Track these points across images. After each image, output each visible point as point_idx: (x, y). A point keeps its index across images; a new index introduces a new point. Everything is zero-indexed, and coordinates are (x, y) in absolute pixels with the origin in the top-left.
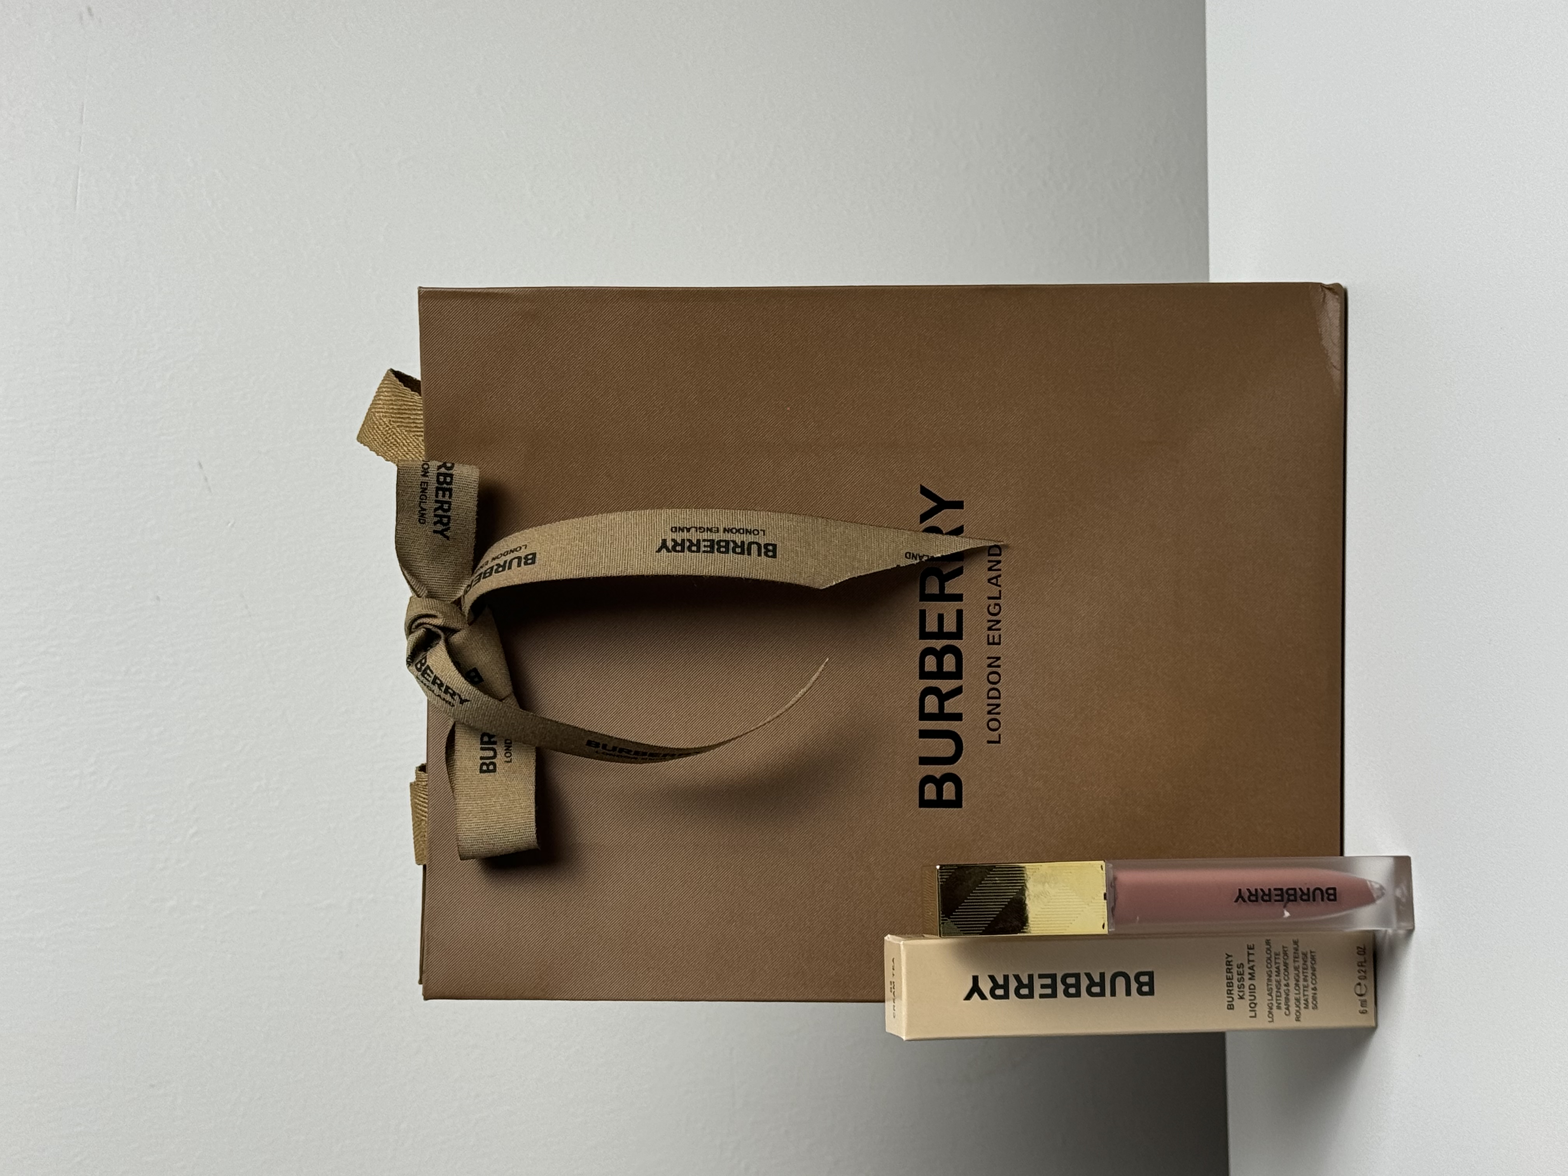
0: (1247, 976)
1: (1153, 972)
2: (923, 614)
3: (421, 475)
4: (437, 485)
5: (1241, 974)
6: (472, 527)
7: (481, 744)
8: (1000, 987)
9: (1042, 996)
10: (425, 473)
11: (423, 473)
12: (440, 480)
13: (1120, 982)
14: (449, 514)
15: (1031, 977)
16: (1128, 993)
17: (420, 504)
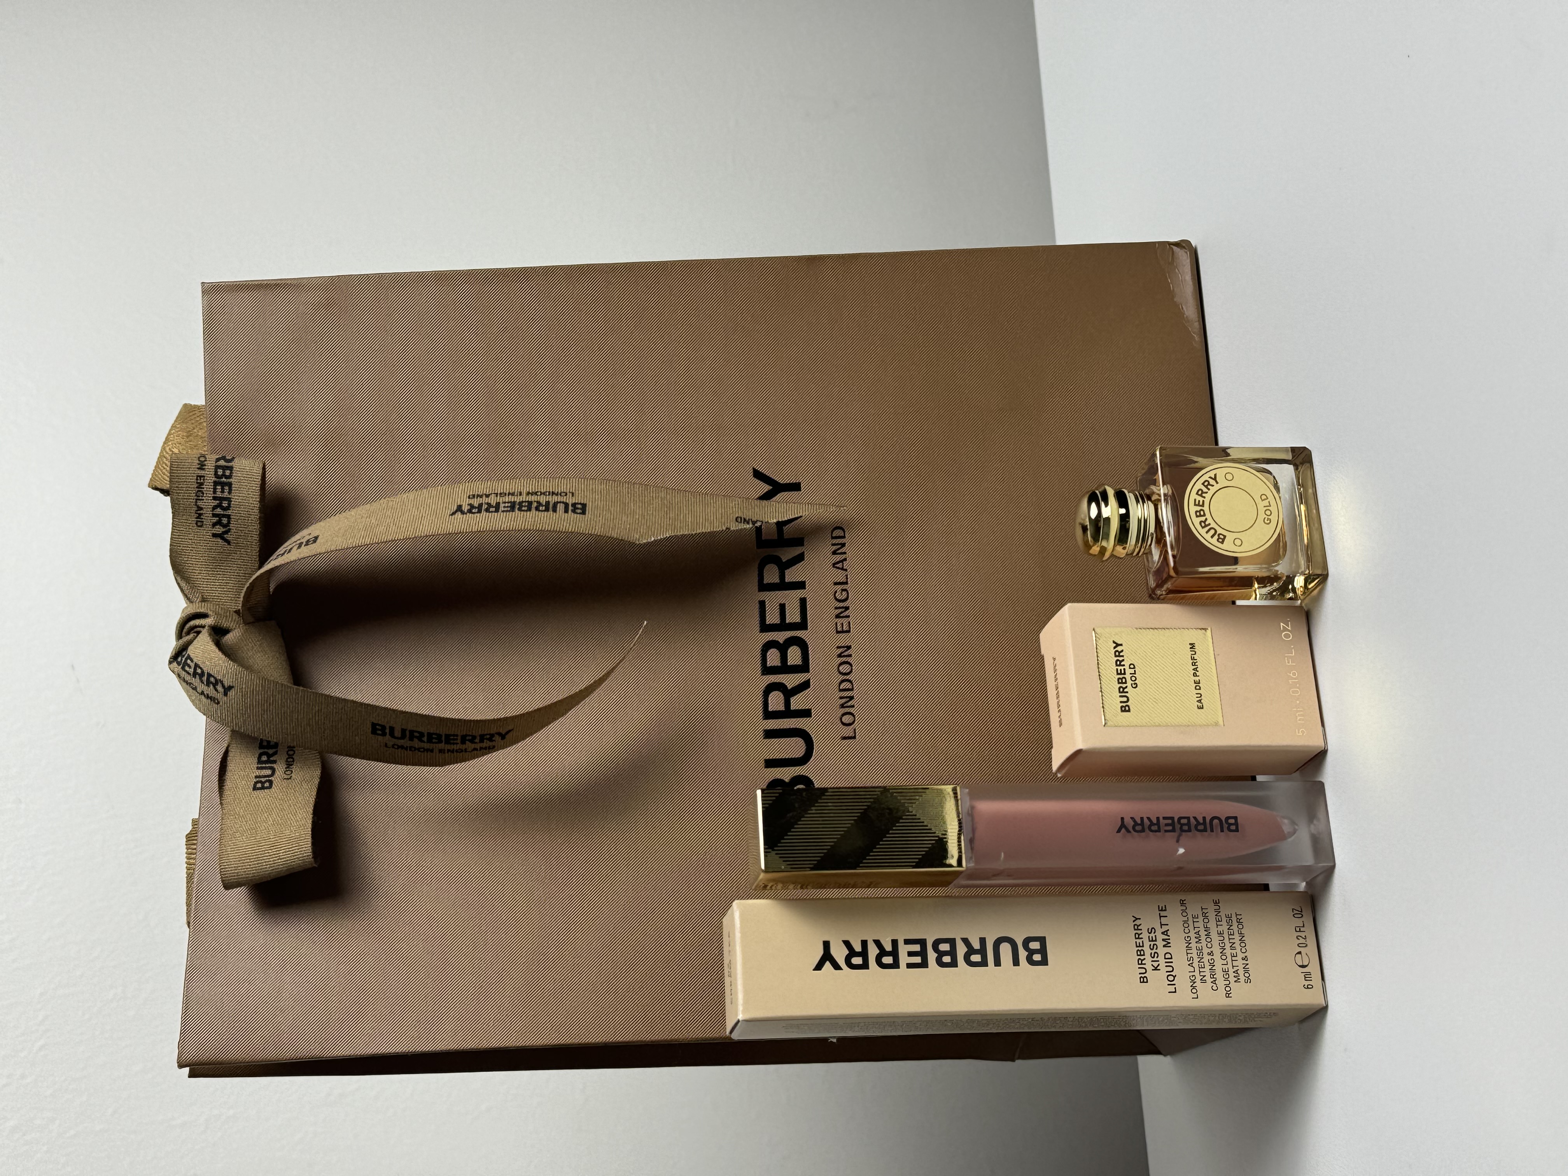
0: (1160, 943)
1: (1044, 938)
2: (762, 604)
3: (198, 468)
4: (214, 479)
5: (1152, 941)
6: (254, 529)
7: (257, 764)
8: (858, 954)
9: (910, 966)
10: (202, 466)
11: (198, 466)
12: (219, 473)
13: (1006, 950)
14: (229, 512)
15: (895, 943)
16: (1016, 962)
17: (196, 502)
